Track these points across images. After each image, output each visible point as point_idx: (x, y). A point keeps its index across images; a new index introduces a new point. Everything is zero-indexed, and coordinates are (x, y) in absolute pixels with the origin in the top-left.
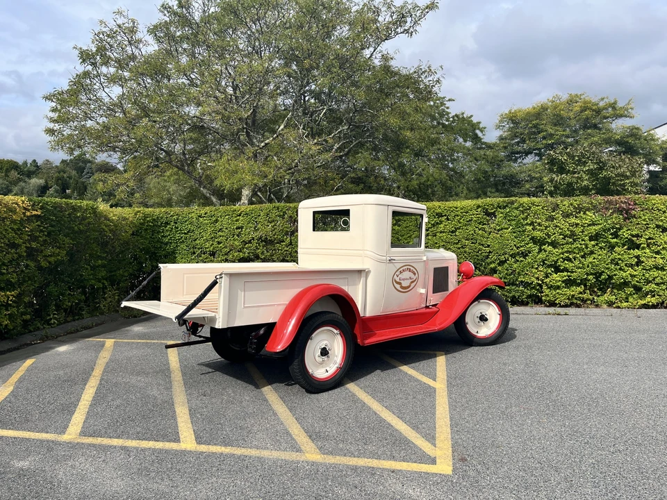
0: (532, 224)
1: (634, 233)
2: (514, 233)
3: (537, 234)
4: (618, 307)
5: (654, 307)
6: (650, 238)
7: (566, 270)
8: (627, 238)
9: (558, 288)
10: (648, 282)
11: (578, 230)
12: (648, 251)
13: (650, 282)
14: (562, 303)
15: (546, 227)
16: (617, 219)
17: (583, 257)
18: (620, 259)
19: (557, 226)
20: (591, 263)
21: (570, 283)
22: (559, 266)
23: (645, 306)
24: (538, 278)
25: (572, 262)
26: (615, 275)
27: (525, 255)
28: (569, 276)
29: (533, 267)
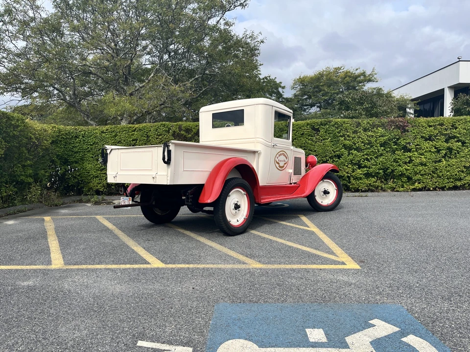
0: (343, 136)
1: (408, 141)
2: (332, 142)
3: (347, 142)
4: (398, 191)
5: (420, 190)
6: (417, 145)
7: (365, 166)
8: (403, 145)
9: (361, 179)
10: (416, 174)
11: (373, 140)
12: (416, 153)
13: (418, 173)
14: (363, 189)
15: (353, 138)
16: (397, 132)
17: (376, 157)
18: (399, 159)
19: (360, 137)
20: (381, 161)
21: (368, 175)
22: (361, 164)
23: (414, 190)
24: (347, 173)
25: (369, 162)
26: (396, 169)
27: (339, 157)
28: (367, 171)
29: (344, 165)
